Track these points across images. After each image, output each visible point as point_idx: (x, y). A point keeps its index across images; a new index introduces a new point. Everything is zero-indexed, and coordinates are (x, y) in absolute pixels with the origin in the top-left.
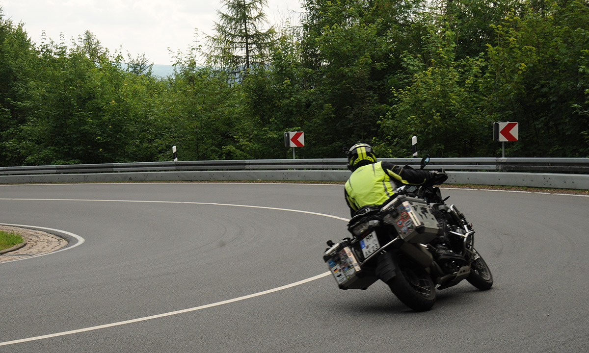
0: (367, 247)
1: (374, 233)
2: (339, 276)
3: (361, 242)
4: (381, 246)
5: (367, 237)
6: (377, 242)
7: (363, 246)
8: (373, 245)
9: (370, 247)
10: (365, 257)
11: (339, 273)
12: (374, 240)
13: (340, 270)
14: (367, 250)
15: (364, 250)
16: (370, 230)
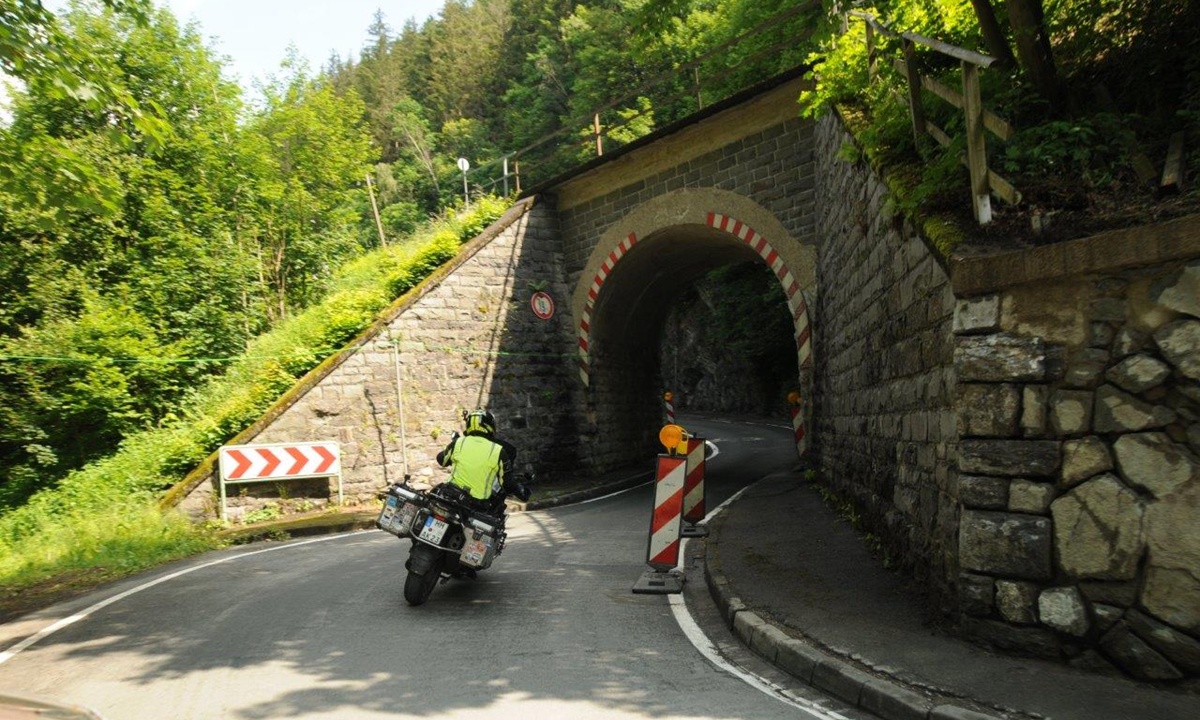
0: (430, 530)
1: (446, 526)
2: (386, 517)
3: (430, 518)
4: (440, 545)
5: (438, 522)
6: (441, 537)
7: (429, 524)
8: (436, 535)
9: (432, 533)
10: (421, 534)
12: (441, 532)
13: (392, 515)
14: (428, 532)
15: (426, 529)
16: (447, 520)
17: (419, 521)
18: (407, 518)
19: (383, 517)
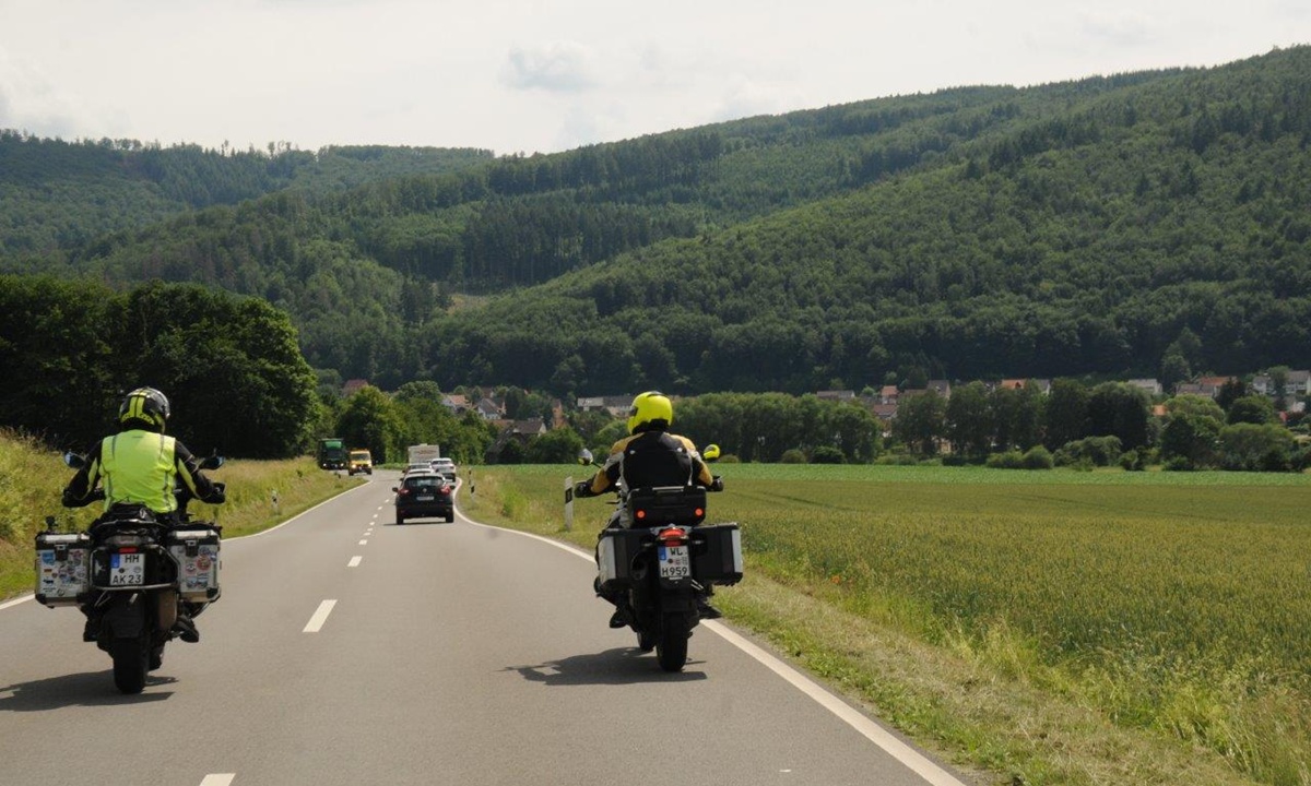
0: (122, 571)
1: (142, 557)
2: (48, 582)
3: (114, 557)
4: (145, 584)
5: (129, 556)
6: (141, 573)
7: (116, 565)
8: (133, 574)
9: (127, 573)
10: (112, 583)
11: (51, 578)
12: (138, 568)
13: (54, 575)
14: (119, 575)
15: (115, 572)
16: (140, 549)
17: (98, 568)
18: (80, 569)
19: (44, 585)
